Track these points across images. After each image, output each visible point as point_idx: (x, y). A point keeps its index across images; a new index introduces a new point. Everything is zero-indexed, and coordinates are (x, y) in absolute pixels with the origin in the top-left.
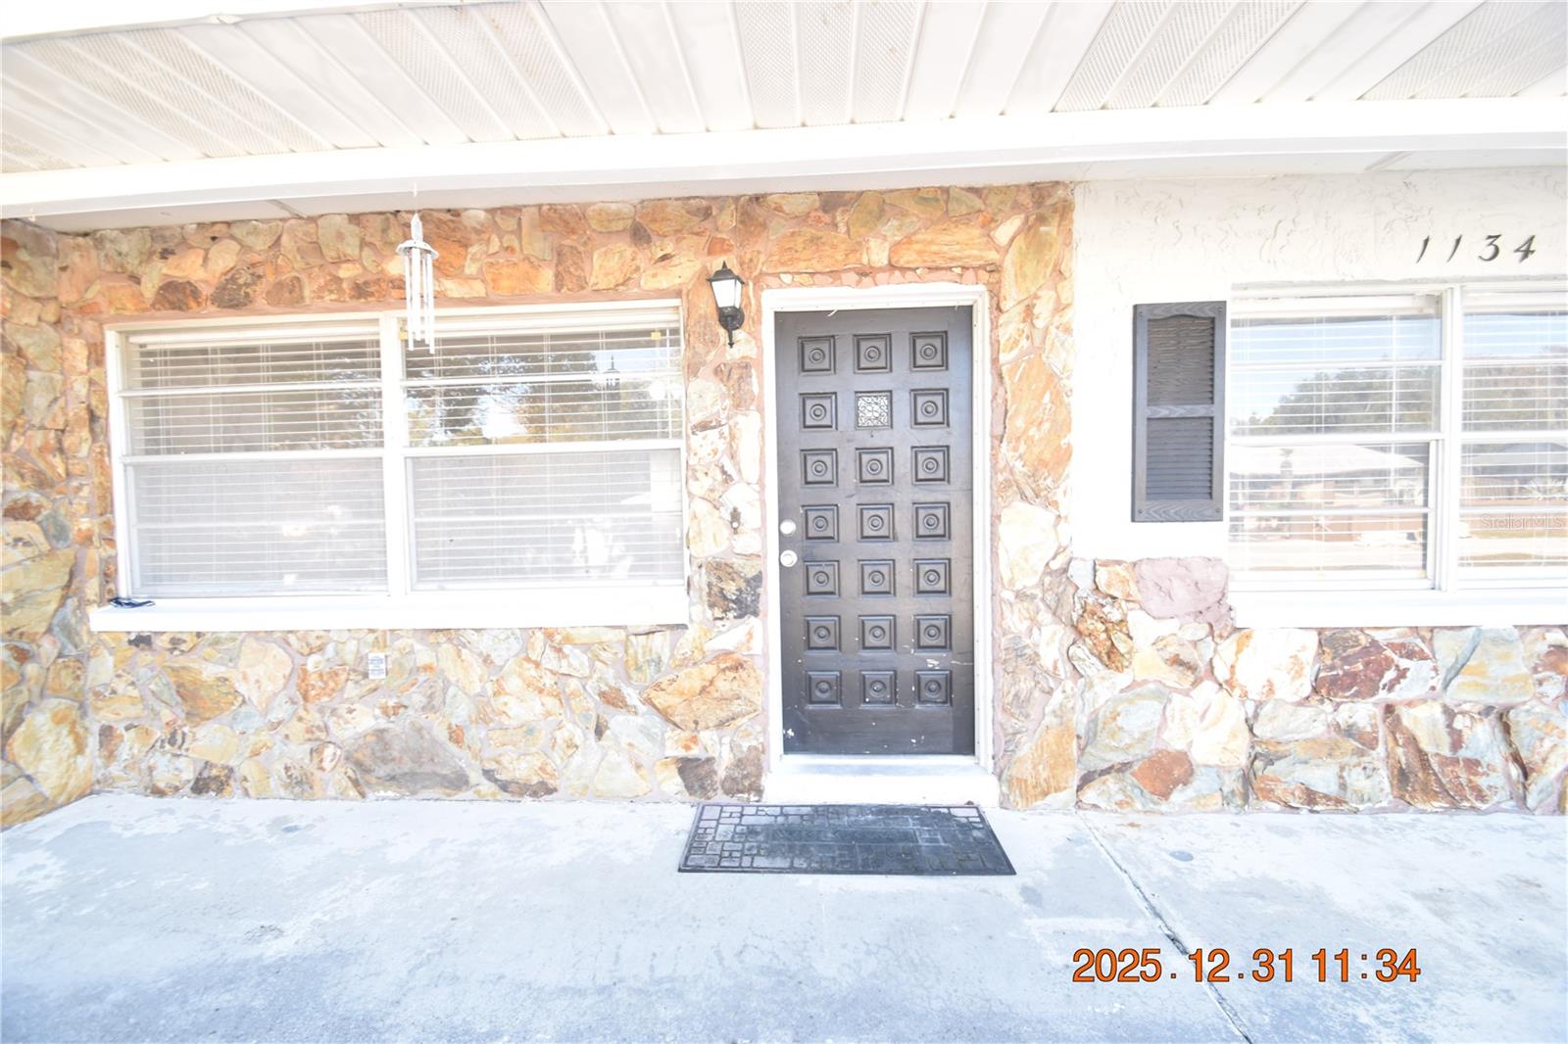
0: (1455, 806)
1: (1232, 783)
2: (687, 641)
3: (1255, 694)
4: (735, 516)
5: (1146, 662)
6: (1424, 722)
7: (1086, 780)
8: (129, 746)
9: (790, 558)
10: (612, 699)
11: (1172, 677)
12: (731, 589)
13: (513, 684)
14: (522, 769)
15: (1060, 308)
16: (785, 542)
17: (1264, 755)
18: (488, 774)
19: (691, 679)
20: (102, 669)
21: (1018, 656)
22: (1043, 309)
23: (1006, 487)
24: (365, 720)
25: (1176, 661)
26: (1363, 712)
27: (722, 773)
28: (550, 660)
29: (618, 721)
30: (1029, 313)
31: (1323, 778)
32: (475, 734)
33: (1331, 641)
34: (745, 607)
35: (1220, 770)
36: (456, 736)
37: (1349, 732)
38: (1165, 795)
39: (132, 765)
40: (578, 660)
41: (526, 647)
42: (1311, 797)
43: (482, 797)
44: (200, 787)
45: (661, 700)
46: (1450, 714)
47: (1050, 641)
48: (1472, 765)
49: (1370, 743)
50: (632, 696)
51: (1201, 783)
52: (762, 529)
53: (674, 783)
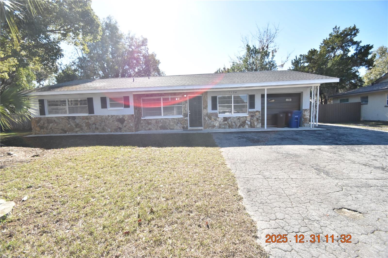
0: (232, 128)
1: (218, 127)
2: (183, 119)
3: (219, 121)
4: (186, 110)
5: (213, 119)
6: (230, 123)
7: (209, 127)
8: (144, 127)
9: (190, 113)
10: (178, 123)
11: (214, 120)
12: (186, 115)
13: (171, 122)
14: (171, 128)
15: (207, 96)
16: (189, 112)
17: (220, 125)
18: (169, 128)
19: (183, 121)
20: (142, 122)
21: (205, 119)
22: (206, 96)
23: (204, 108)
24: (161, 125)
25: (214, 119)
26: (226, 122)
27: (185, 127)
28: (173, 120)
29: (178, 125)
30: (205, 97)
31: (224, 127)
32: (168, 125)
33: (224, 118)
34: (187, 116)
35: (218, 126)
36: (167, 125)
37: (225, 123)
38: (214, 128)
39: (144, 129)
40: (175, 120)
41: (172, 120)
42: (223, 128)
43: (169, 130)
44: (149, 130)
45: (181, 123)
46: (231, 122)
47: (207, 118)
48: (233, 125)
49: (227, 124)
50: (179, 123)
51: (216, 127)
52: (188, 111)
53: (182, 128)
